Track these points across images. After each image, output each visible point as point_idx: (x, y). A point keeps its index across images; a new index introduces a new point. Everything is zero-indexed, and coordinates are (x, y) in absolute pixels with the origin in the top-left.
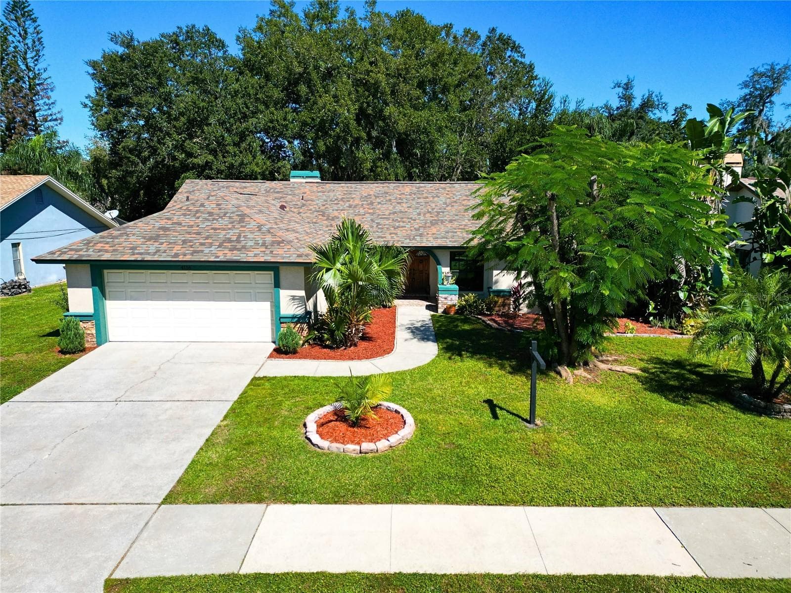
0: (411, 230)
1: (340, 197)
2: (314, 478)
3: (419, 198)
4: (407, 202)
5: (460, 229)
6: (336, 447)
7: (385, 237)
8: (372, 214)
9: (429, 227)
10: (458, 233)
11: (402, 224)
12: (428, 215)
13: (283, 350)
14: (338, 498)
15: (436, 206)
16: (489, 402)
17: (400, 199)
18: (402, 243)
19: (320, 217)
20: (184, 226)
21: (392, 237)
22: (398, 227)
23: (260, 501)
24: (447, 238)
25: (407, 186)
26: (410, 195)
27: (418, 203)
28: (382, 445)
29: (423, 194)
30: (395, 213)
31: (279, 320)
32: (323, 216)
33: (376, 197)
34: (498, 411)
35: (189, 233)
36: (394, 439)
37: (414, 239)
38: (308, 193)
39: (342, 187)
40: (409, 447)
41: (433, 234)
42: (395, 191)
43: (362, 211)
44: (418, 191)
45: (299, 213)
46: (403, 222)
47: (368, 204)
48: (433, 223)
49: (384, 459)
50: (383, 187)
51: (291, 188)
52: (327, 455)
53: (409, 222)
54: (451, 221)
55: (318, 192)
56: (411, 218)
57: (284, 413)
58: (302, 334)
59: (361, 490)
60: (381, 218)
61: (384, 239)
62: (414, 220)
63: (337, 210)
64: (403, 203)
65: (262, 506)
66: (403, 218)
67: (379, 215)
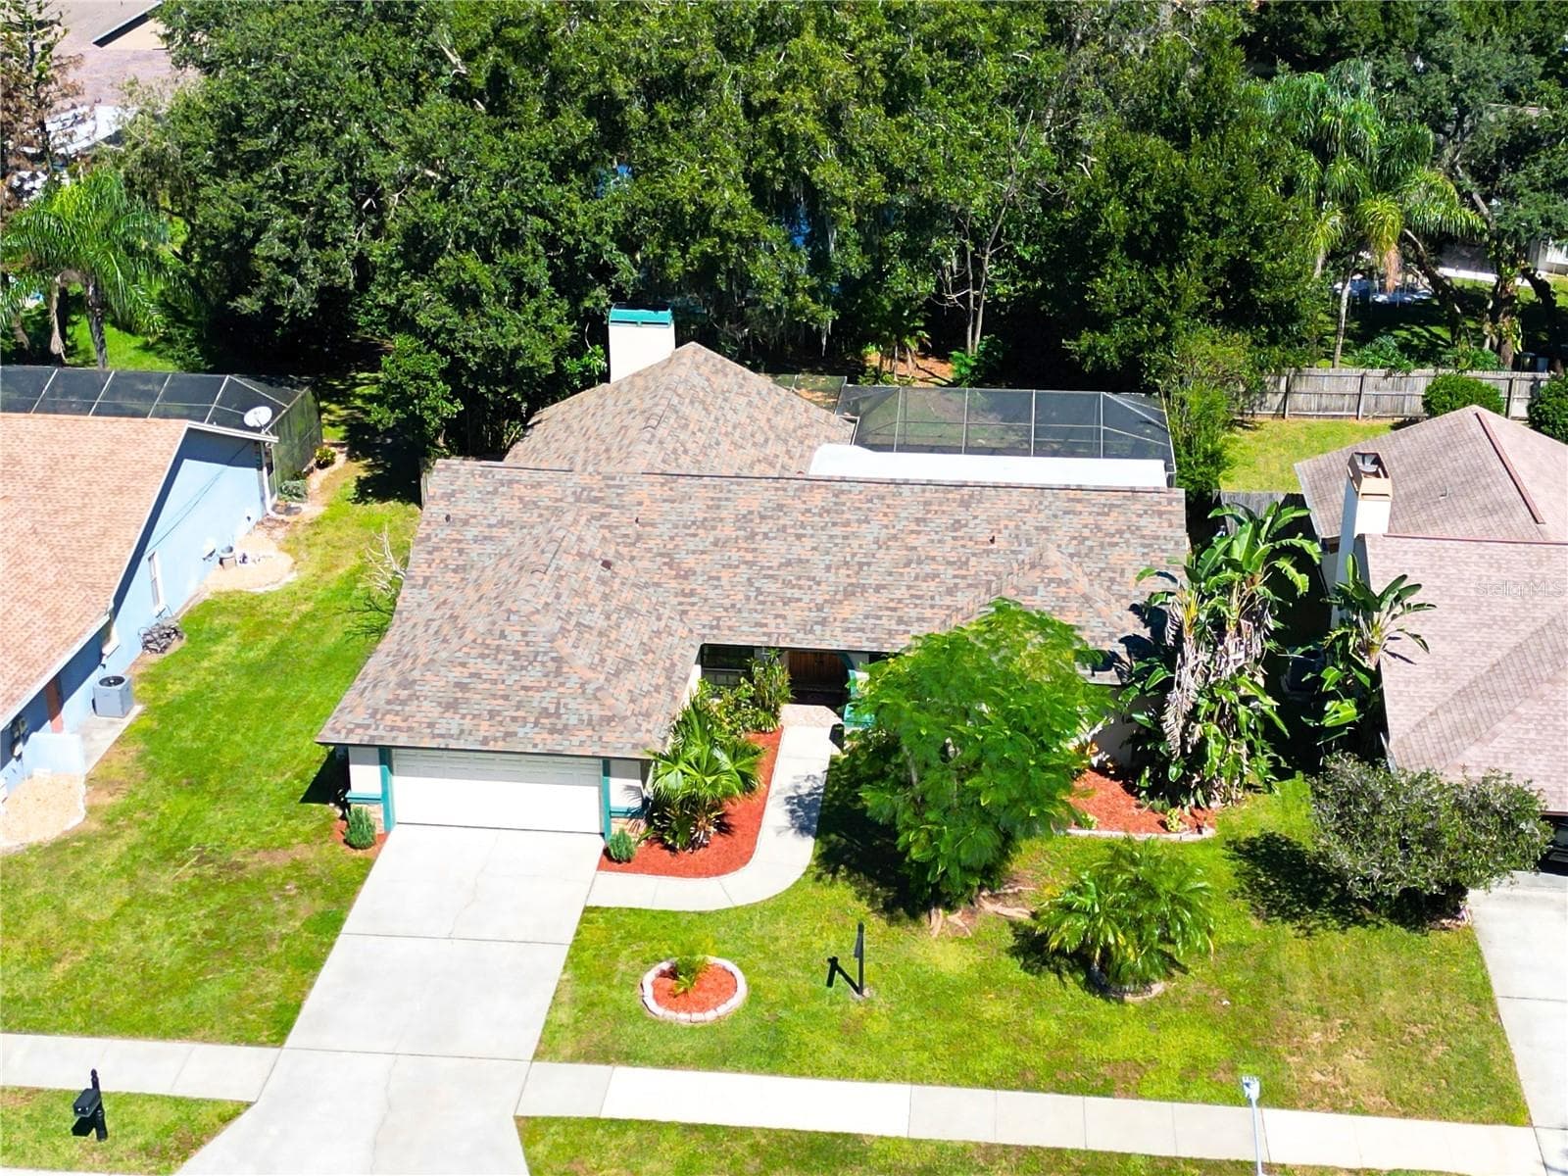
0: (810, 610)
1: (700, 516)
2: (649, 1046)
3: (834, 524)
4: (812, 536)
5: (888, 609)
6: (670, 1015)
7: (766, 625)
8: (750, 564)
9: (841, 602)
10: (884, 621)
11: (797, 593)
12: (843, 571)
13: (614, 857)
14: (671, 1062)
15: (860, 546)
16: (833, 961)
17: (803, 526)
18: (792, 640)
19: (666, 569)
20: (486, 681)
21: (778, 626)
22: (790, 600)
23: (608, 1063)
24: (862, 630)
25: (819, 487)
26: (821, 516)
27: (831, 537)
28: (710, 1015)
29: (843, 512)
30: (789, 563)
31: (609, 814)
32: (670, 565)
33: (763, 517)
34: (838, 976)
35: (494, 696)
36: (722, 1010)
37: (811, 631)
38: (647, 502)
39: (705, 486)
40: (734, 1019)
41: (844, 620)
42: (797, 501)
43: (735, 556)
44: (836, 504)
45: (632, 558)
46: (800, 588)
47: (747, 539)
48: (850, 592)
49: (711, 1029)
50: (777, 489)
51: (618, 487)
52: (661, 1023)
53: (810, 588)
54: (878, 589)
55: (665, 501)
56: (814, 579)
57: (622, 967)
58: (637, 832)
59: (688, 1058)
60: (765, 577)
61: (765, 630)
62: (819, 584)
63: (694, 552)
64: (804, 536)
65: (609, 1068)
66: (799, 578)
67: (762, 568)
